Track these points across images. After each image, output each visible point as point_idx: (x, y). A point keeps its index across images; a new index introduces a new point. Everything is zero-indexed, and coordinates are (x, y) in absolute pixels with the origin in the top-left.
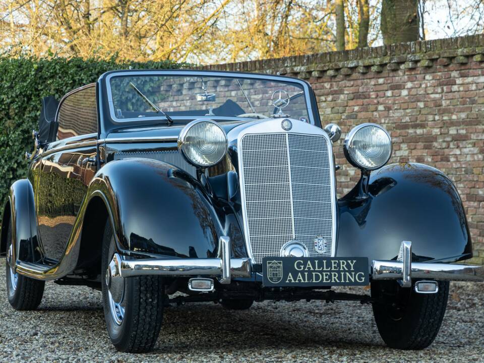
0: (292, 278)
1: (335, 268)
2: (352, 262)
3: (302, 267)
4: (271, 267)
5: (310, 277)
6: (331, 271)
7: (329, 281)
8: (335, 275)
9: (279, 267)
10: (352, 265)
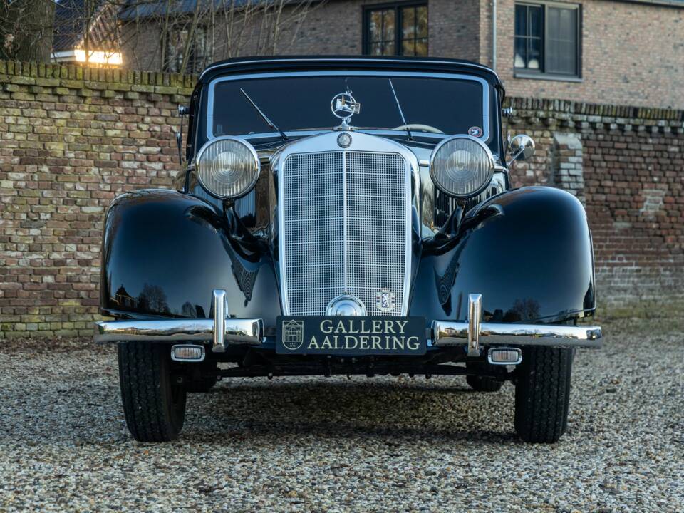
0: (316, 343)
1: (377, 329)
2: (402, 323)
3: (331, 328)
4: (287, 328)
5: (341, 342)
6: (371, 335)
7: (368, 348)
8: (377, 340)
9: (298, 328)
10: (402, 327)
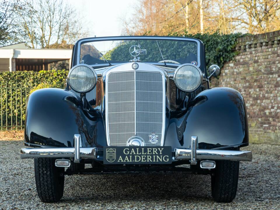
0: (121, 159)
1: (149, 152)
2: (161, 149)
3: (128, 152)
4: (108, 152)
5: (133, 158)
6: (147, 155)
7: (145, 161)
8: (149, 157)
9: (113, 152)
10: (161, 151)
